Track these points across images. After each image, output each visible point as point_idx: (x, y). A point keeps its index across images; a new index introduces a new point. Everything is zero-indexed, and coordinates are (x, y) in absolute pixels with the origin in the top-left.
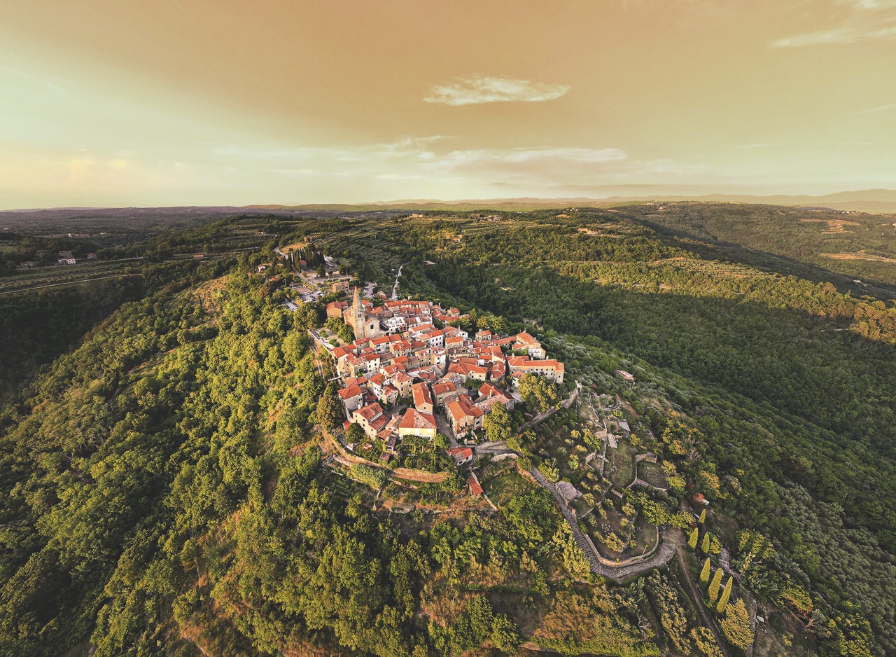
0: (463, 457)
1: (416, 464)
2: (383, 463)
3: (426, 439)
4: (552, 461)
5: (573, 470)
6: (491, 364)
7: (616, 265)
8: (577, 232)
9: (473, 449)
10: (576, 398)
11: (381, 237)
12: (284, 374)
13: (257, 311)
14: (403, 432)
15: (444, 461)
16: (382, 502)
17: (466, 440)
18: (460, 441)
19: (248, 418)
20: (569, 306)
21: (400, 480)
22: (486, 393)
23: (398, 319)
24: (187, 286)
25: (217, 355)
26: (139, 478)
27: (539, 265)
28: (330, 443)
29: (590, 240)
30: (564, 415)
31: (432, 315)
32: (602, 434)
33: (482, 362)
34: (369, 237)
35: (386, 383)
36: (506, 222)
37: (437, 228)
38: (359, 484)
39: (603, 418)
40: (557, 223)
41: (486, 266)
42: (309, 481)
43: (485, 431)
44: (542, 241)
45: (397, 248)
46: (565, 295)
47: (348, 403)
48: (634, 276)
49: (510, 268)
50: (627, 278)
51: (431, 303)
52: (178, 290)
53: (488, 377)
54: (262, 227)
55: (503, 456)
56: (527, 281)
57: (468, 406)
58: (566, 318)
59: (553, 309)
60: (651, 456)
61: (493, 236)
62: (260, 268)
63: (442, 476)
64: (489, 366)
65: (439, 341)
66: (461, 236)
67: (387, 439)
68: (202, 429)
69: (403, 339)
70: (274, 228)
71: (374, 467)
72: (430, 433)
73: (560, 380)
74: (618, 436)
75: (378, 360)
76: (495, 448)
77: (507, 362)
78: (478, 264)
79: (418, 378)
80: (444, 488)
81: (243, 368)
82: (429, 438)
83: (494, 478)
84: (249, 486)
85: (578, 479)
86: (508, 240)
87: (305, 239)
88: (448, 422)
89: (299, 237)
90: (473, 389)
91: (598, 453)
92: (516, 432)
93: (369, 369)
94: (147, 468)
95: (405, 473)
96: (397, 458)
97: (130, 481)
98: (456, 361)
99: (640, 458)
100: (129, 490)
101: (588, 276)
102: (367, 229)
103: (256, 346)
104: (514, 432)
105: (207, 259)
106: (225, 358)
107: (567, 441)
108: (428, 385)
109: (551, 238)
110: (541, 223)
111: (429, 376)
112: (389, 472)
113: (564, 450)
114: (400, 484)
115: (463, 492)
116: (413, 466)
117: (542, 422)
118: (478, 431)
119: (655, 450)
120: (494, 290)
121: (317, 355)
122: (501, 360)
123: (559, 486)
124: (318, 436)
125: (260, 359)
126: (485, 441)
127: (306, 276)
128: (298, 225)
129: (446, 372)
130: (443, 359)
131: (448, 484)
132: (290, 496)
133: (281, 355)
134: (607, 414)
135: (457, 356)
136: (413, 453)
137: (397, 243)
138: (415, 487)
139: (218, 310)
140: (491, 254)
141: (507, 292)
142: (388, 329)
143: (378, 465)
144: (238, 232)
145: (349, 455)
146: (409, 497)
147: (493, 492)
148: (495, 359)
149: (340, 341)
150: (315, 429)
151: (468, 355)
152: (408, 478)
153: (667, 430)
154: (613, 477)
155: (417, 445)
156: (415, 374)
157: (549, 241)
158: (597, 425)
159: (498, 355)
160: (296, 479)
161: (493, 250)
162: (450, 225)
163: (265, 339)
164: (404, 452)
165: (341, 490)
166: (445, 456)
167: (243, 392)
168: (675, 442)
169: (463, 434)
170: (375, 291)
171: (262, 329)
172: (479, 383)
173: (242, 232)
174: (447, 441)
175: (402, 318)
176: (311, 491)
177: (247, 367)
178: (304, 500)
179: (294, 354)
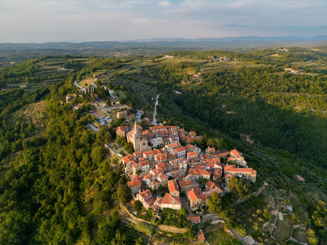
0: (196, 220)
1: (170, 223)
2: (152, 222)
3: (176, 210)
4: (243, 225)
5: (255, 230)
6: (214, 169)
7: (309, 96)
8: (283, 71)
9: (201, 217)
10: (263, 191)
11: (143, 74)
12: (92, 170)
13: (71, 130)
14: (163, 206)
15: (185, 222)
16: (152, 242)
17: (197, 212)
18: (194, 212)
19: (74, 195)
20: (273, 126)
21: (162, 231)
22: (210, 186)
23: (159, 139)
24: (19, 107)
25: (49, 157)
26: (20, 225)
27: (253, 95)
28: (124, 210)
29: (293, 77)
30: (253, 201)
31: (179, 135)
32: (275, 213)
33: (208, 168)
34: (136, 73)
35: (154, 179)
36: (233, 62)
37: (183, 67)
38: (140, 232)
39: (277, 203)
40: (269, 64)
41: (217, 96)
42: (115, 229)
43: (208, 207)
44: (257, 77)
45: (155, 82)
46: (270, 118)
47: (134, 190)
48: (322, 105)
49: (233, 97)
50: (317, 106)
51: (178, 127)
52: (14, 110)
53: (211, 177)
54: (63, 64)
55: (217, 222)
56: (244, 107)
57: (199, 193)
58: (270, 134)
59: (261, 128)
60: (303, 226)
61: (222, 74)
62: (67, 98)
63: (183, 231)
64: (212, 171)
65: (183, 154)
66: (199, 74)
67: (155, 210)
68: (48, 200)
69: (162, 152)
70: (71, 65)
71: (148, 224)
72: (177, 207)
73: (254, 181)
74: (285, 214)
75: (148, 165)
76: (213, 217)
77: (223, 169)
78: (210, 94)
79: (171, 176)
80: (185, 236)
81: (67, 166)
82: (177, 210)
83: (212, 233)
84: (82, 231)
85: (257, 235)
86: (233, 76)
87: (94, 75)
88: (187, 202)
89: (89, 73)
90: (203, 183)
91: (271, 222)
92: (225, 209)
93: (143, 170)
94: (24, 220)
95: (164, 228)
96: (160, 220)
97: (16, 226)
98: (193, 167)
99: (296, 226)
100: (16, 231)
101: (288, 104)
102: (134, 66)
103: (74, 153)
104: (223, 208)
105: (29, 88)
106: (54, 160)
107: (254, 215)
108: (177, 181)
109: (264, 75)
110: (258, 63)
111: (177, 175)
112: (156, 227)
113: (250, 220)
114: (161, 233)
115: (195, 239)
116: (169, 224)
117: (240, 204)
118: (204, 207)
119: (306, 223)
120: (222, 113)
121: (112, 160)
122: (220, 167)
123: (246, 238)
124: (117, 206)
125: (78, 161)
126: (208, 213)
127: (98, 105)
128: (86, 62)
129: (187, 174)
130: (185, 166)
131: (187, 234)
132: (106, 236)
133: (90, 160)
134: (280, 201)
135: (194, 163)
136: (169, 217)
137: (155, 78)
138: (170, 235)
139: (42, 126)
140: (221, 87)
141: (230, 115)
142: (152, 145)
143: (150, 223)
144: (47, 67)
145: (135, 217)
146: (166, 240)
147: (210, 239)
148: (216, 166)
149: (126, 152)
150: (115, 203)
151: (200, 163)
152: (166, 230)
153: (316, 212)
154: (277, 236)
155: (171, 213)
156: (169, 174)
157: (262, 78)
158: (273, 207)
159: (218, 164)
160: (109, 228)
161: (222, 84)
162: (192, 65)
163: (80, 149)
164: (164, 217)
165: (131, 235)
166: (186, 219)
167: (70, 180)
168: (319, 219)
169: (196, 209)
170: (143, 117)
171: (76, 142)
172: (206, 180)
173: (50, 67)
174: (187, 212)
175: (161, 138)
176: (117, 235)
177: (69, 166)
178: (113, 239)
179: (98, 159)
